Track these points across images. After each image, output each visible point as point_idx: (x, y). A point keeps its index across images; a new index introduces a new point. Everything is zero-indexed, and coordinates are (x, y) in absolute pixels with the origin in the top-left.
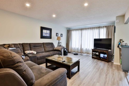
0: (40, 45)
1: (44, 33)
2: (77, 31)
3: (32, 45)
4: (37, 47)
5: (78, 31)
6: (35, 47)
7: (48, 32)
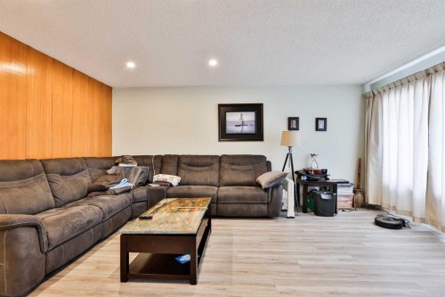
0: (209, 160)
1: (232, 122)
2: (404, 91)
3: (183, 160)
4: (197, 166)
5: (412, 89)
6: (191, 168)
7: (249, 117)
